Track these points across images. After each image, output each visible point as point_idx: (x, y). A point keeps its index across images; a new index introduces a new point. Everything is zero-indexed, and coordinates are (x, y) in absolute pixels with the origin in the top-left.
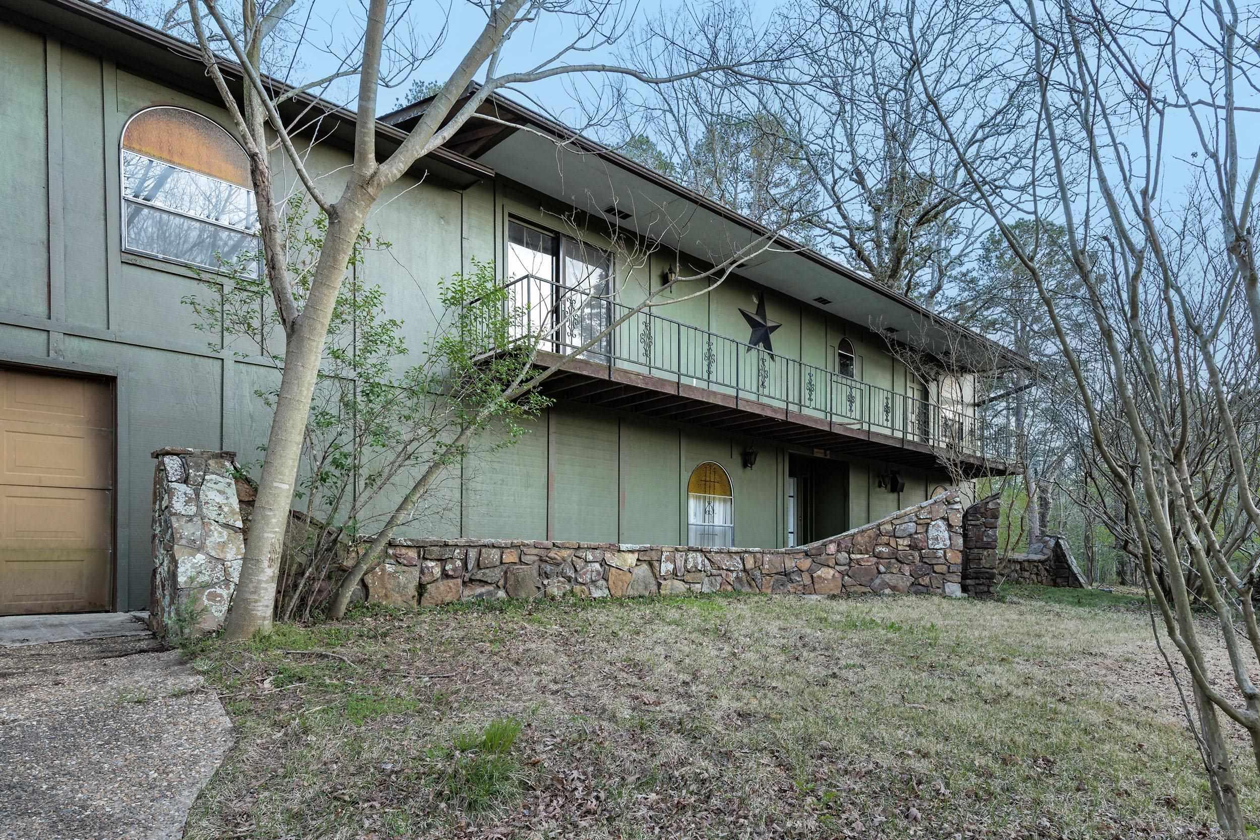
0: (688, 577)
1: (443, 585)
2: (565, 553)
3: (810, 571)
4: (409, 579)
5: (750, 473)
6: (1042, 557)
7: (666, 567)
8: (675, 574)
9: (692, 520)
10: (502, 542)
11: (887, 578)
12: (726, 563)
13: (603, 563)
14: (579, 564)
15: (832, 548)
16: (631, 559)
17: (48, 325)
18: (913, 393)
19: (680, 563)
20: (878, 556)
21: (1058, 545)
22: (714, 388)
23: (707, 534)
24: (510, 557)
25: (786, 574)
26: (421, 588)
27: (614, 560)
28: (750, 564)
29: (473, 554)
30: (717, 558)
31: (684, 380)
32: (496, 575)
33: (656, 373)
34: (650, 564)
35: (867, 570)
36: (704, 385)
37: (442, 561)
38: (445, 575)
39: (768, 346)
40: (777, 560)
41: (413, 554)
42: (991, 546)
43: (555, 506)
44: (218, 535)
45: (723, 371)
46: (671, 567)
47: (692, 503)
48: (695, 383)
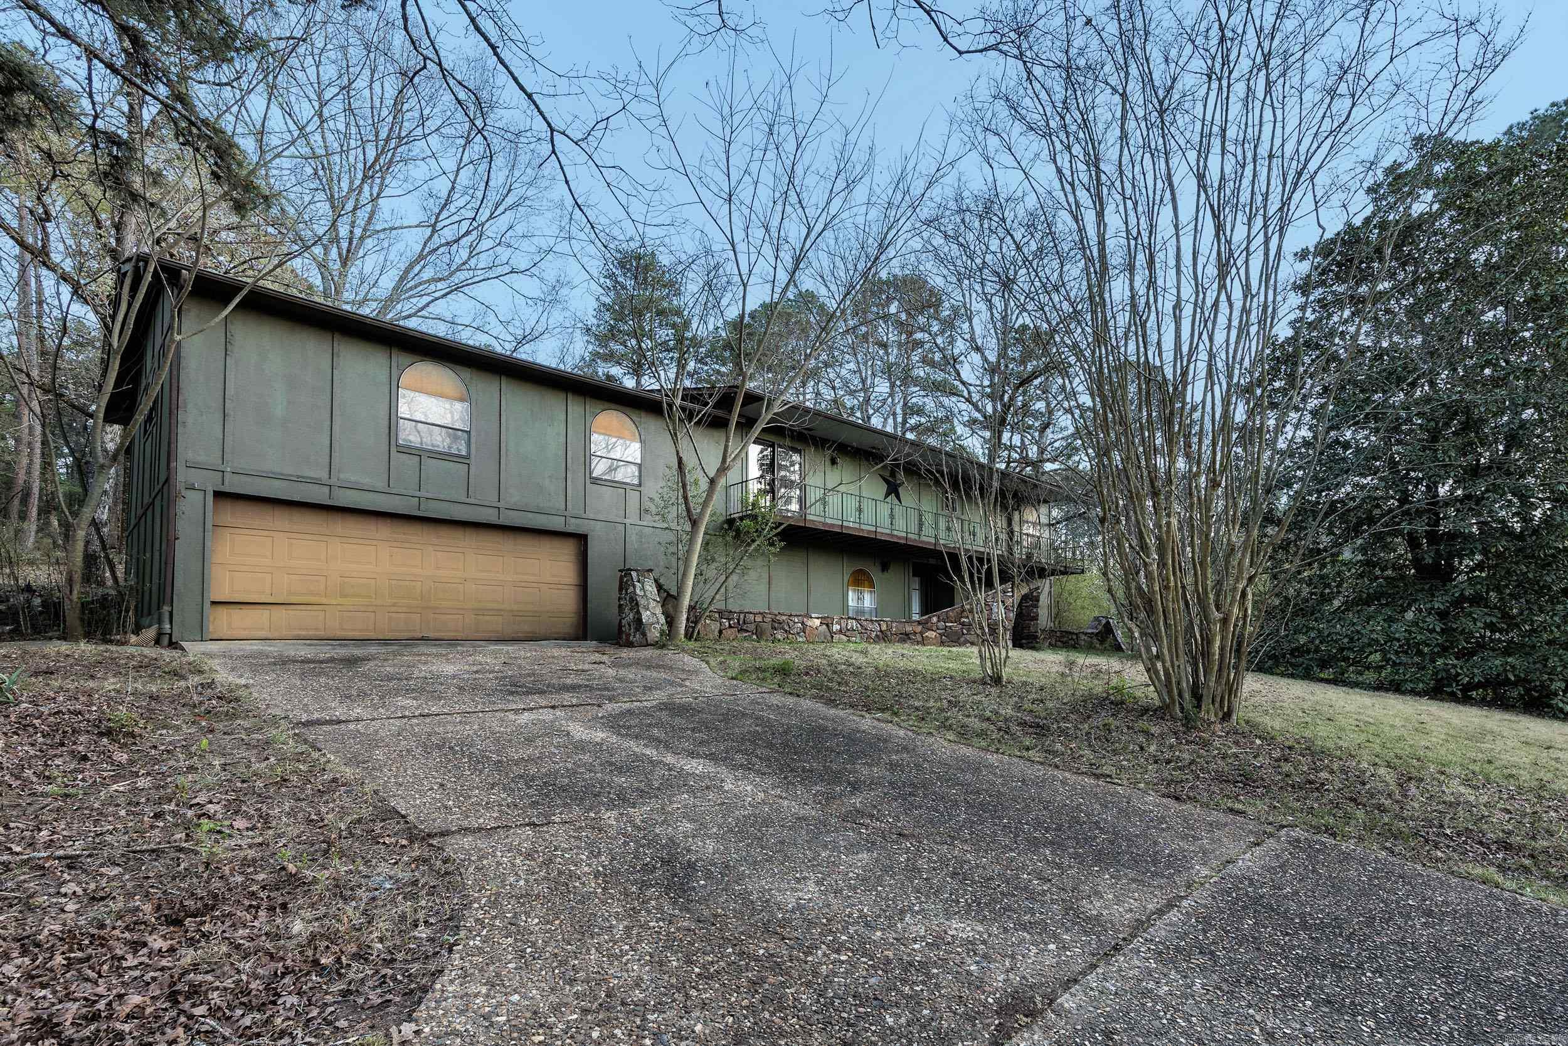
0: (848, 633)
1: (729, 631)
2: (784, 618)
3: (921, 633)
4: (715, 627)
5: (886, 575)
6: (1095, 631)
7: (836, 627)
8: (840, 631)
9: (850, 603)
10: (755, 611)
11: (968, 637)
12: (870, 626)
13: (803, 623)
14: (791, 623)
15: (935, 619)
16: (817, 622)
17: (566, 513)
18: (1001, 522)
19: (844, 625)
20: (963, 624)
21: (1108, 623)
22: (863, 527)
23: (860, 611)
24: (759, 619)
25: (907, 635)
26: (720, 632)
27: (809, 623)
28: (884, 628)
29: (742, 616)
30: (865, 623)
31: (845, 524)
32: (752, 627)
33: (829, 521)
34: (827, 625)
35: (956, 632)
36: (857, 526)
37: (729, 620)
38: (730, 626)
39: (898, 497)
40: (901, 626)
41: (717, 615)
42: (1036, 618)
43: (773, 594)
44: (652, 604)
45: (868, 517)
46: (838, 627)
47: (850, 593)
48: (851, 525)
